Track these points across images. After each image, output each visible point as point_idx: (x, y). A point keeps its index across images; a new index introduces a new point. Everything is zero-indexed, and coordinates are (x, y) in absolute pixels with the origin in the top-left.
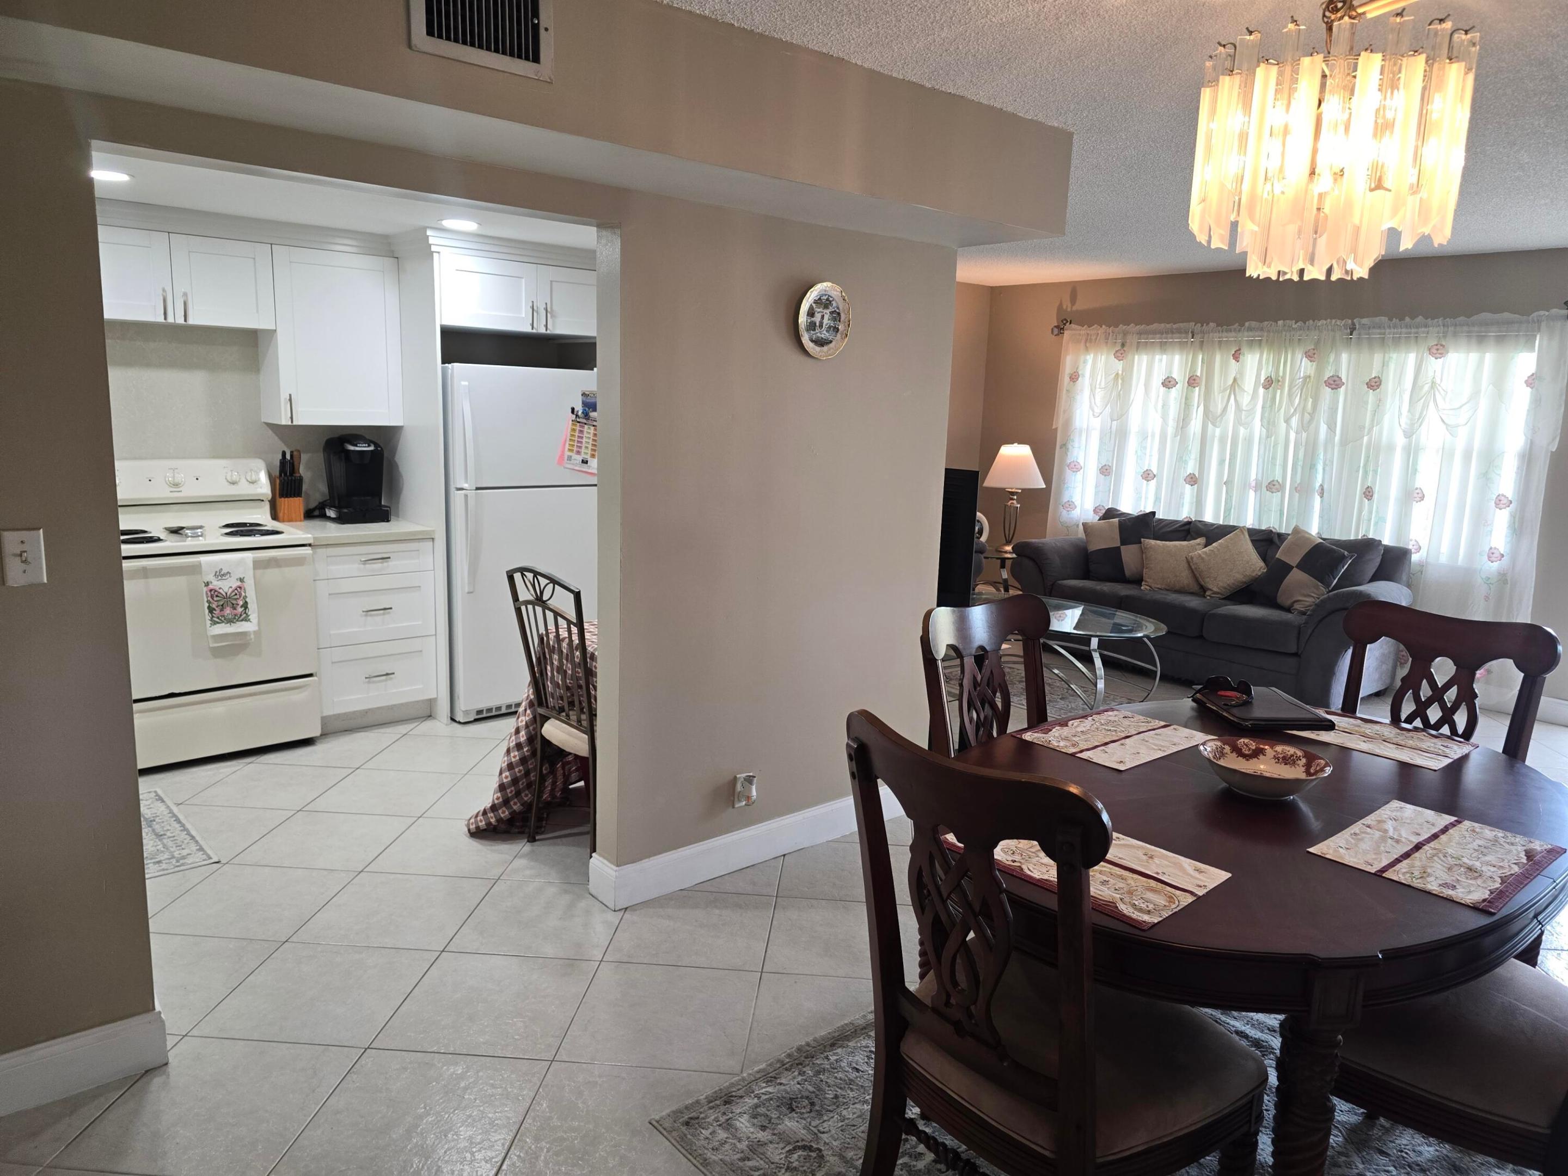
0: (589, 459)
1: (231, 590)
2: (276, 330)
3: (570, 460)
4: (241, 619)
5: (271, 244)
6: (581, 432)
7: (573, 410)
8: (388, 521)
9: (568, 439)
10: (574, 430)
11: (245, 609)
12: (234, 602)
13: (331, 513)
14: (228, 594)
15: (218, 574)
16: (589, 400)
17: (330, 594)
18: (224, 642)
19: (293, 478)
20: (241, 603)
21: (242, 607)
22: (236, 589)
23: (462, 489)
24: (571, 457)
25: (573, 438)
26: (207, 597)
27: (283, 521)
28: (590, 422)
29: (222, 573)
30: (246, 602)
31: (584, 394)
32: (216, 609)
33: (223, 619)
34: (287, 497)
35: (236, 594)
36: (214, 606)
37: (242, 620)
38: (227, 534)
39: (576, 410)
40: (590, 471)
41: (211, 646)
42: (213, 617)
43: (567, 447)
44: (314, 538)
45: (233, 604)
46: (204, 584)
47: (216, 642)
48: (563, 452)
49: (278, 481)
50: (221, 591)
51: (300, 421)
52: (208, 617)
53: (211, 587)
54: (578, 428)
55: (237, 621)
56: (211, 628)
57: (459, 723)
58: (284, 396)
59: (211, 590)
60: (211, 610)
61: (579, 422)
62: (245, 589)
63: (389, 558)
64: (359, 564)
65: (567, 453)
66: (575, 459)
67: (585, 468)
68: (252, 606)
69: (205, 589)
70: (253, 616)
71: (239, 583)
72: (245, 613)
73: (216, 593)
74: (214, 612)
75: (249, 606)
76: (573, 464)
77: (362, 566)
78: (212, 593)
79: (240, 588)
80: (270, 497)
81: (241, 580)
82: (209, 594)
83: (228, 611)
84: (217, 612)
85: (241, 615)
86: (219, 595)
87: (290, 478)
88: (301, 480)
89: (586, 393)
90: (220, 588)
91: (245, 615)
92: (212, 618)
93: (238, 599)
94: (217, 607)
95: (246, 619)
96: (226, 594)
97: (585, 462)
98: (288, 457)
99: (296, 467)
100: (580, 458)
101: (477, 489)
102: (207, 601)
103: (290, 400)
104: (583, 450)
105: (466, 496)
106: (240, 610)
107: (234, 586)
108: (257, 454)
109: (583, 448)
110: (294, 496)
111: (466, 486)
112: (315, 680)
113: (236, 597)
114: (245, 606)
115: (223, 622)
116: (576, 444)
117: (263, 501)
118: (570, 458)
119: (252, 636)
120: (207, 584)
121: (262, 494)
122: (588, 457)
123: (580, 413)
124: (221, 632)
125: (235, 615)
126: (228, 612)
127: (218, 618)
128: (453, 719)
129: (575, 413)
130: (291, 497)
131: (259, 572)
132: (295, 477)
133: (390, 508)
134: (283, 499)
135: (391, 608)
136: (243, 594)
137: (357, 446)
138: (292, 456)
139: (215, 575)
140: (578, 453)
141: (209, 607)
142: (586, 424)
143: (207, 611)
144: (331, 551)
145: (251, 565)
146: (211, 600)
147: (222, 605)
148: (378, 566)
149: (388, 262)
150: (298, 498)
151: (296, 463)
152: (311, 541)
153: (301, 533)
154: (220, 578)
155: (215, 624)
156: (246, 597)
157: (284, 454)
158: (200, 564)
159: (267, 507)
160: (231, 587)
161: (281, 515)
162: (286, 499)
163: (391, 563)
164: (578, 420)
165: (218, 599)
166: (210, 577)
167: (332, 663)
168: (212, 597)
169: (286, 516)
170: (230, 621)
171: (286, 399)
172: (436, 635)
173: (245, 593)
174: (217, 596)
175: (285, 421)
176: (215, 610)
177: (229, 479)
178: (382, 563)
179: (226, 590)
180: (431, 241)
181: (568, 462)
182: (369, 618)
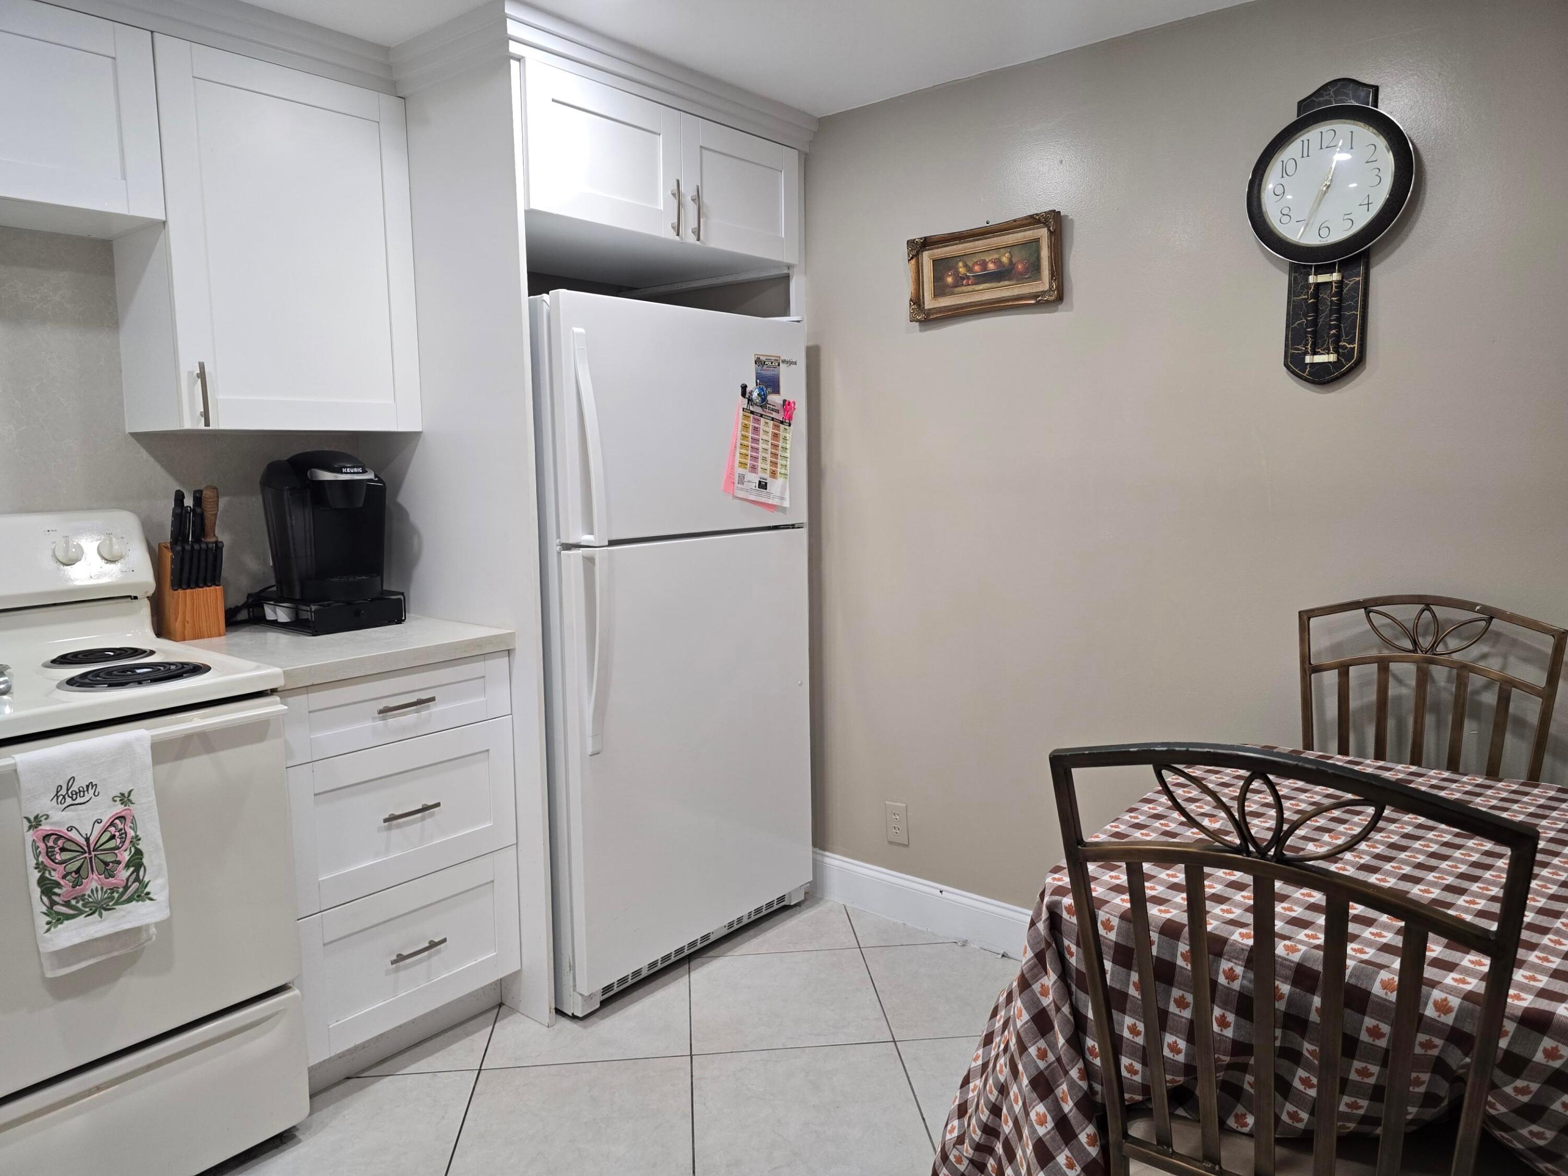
0: (769, 481)
1: (98, 828)
2: (164, 223)
3: (743, 484)
4: (125, 897)
5: (152, 32)
6: (756, 430)
7: (744, 388)
8: (400, 621)
9: (738, 444)
10: (745, 427)
11: (137, 871)
12: (109, 858)
13: (282, 614)
14: (92, 840)
15: (63, 792)
16: (768, 372)
17: (315, 795)
18: (85, 959)
19: (204, 546)
20: (125, 856)
21: (127, 866)
22: (112, 824)
23: (578, 546)
24: (743, 476)
25: (745, 443)
26: (37, 856)
27: (183, 639)
28: (767, 413)
29: (75, 788)
30: (139, 853)
31: (758, 362)
32: (62, 882)
33: (80, 905)
34: (189, 587)
35: (113, 837)
36: (55, 876)
37: (129, 900)
38: (71, 682)
39: (748, 390)
40: (770, 502)
41: (49, 975)
42: (53, 903)
43: (738, 458)
44: (286, 674)
45: (106, 864)
46: (26, 824)
47: (62, 965)
48: (732, 467)
49: (168, 556)
50: (73, 835)
51: (223, 421)
52: (39, 904)
53: (46, 827)
54: (751, 424)
55: (117, 903)
56: (47, 935)
57: (574, 1017)
58: (188, 366)
59: (46, 837)
60: (47, 887)
61: (752, 412)
62: (133, 821)
63: (433, 699)
64: (374, 719)
65: (739, 470)
66: (749, 482)
67: (762, 497)
68: (154, 861)
69: (30, 836)
70: (157, 884)
71: (119, 808)
72: (137, 879)
73: (60, 843)
74: (56, 890)
75: (145, 861)
76: (747, 491)
77: (380, 723)
78: (51, 844)
79: (122, 818)
80: (151, 589)
81: (125, 799)
82: (42, 846)
83: (93, 883)
84: (65, 890)
85: (126, 888)
86: (69, 845)
87: (197, 547)
88: (219, 546)
89: (763, 358)
90: (70, 829)
91: (136, 885)
92: (50, 908)
93: (118, 848)
94: (64, 877)
95: (142, 895)
96: (87, 840)
97: (763, 485)
98: (189, 502)
99: (207, 522)
100: (754, 478)
101: (612, 543)
102: (37, 867)
103: (202, 375)
104: (760, 464)
105: (589, 561)
106: (124, 874)
107: (106, 819)
108: (118, 501)
109: (760, 460)
110: (206, 585)
111: (586, 538)
112: (295, 997)
113: (112, 844)
114: (137, 862)
115: (81, 912)
116: (749, 453)
117: (136, 598)
118: (742, 479)
119: (153, 930)
120: (35, 823)
121: (135, 585)
122: (767, 476)
123: (755, 394)
124: (77, 941)
125: (112, 890)
126: (94, 885)
127: (67, 904)
128: (559, 1012)
129: (747, 396)
130: (198, 586)
131: (165, 768)
132: (207, 543)
133: (402, 594)
134: (181, 591)
135: (438, 805)
136: (131, 833)
137: (342, 473)
138: (198, 499)
139: (57, 796)
140: (754, 469)
141: (42, 881)
142: (761, 416)
143: (36, 891)
144: (318, 699)
145: (149, 759)
146: (47, 862)
147: (77, 871)
148: (410, 718)
149: (388, 102)
150: (213, 588)
151: (208, 515)
152: (279, 683)
153: (253, 664)
154: (69, 801)
155: (59, 921)
156: (137, 838)
157: (179, 497)
158: (16, 770)
159: (144, 611)
160: (99, 821)
161: (177, 626)
162: (188, 591)
163: (435, 709)
164: (751, 409)
165: (66, 856)
166: (44, 804)
167: (324, 945)
168: (50, 854)
169: (188, 626)
170: (99, 907)
171: (191, 373)
172: (517, 844)
173: (134, 829)
174: (63, 850)
175: (190, 422)
176: (58, 885)
177: (60, 555)
178: (417, 711)
179: (86, 830)
180: (513, 28)
181: (740, 486)
182: (395, 832)
